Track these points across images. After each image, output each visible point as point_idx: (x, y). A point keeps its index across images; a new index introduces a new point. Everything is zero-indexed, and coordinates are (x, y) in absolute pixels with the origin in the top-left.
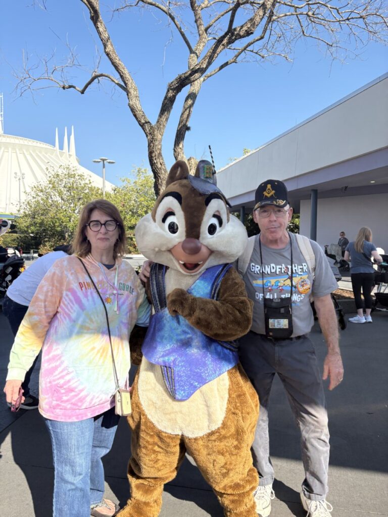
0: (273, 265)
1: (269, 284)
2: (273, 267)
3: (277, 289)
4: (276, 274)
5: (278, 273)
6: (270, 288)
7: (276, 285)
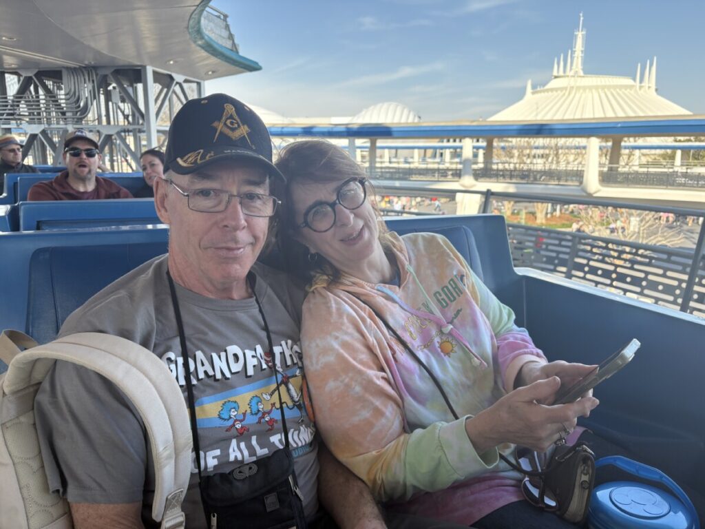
0: (233, 349)
1: (233, 413)
2: (236, 356)
3: (259, 422)
4: (247, 377)
5: (250, 372)
6: (238, 426)
7: (255, 410)
